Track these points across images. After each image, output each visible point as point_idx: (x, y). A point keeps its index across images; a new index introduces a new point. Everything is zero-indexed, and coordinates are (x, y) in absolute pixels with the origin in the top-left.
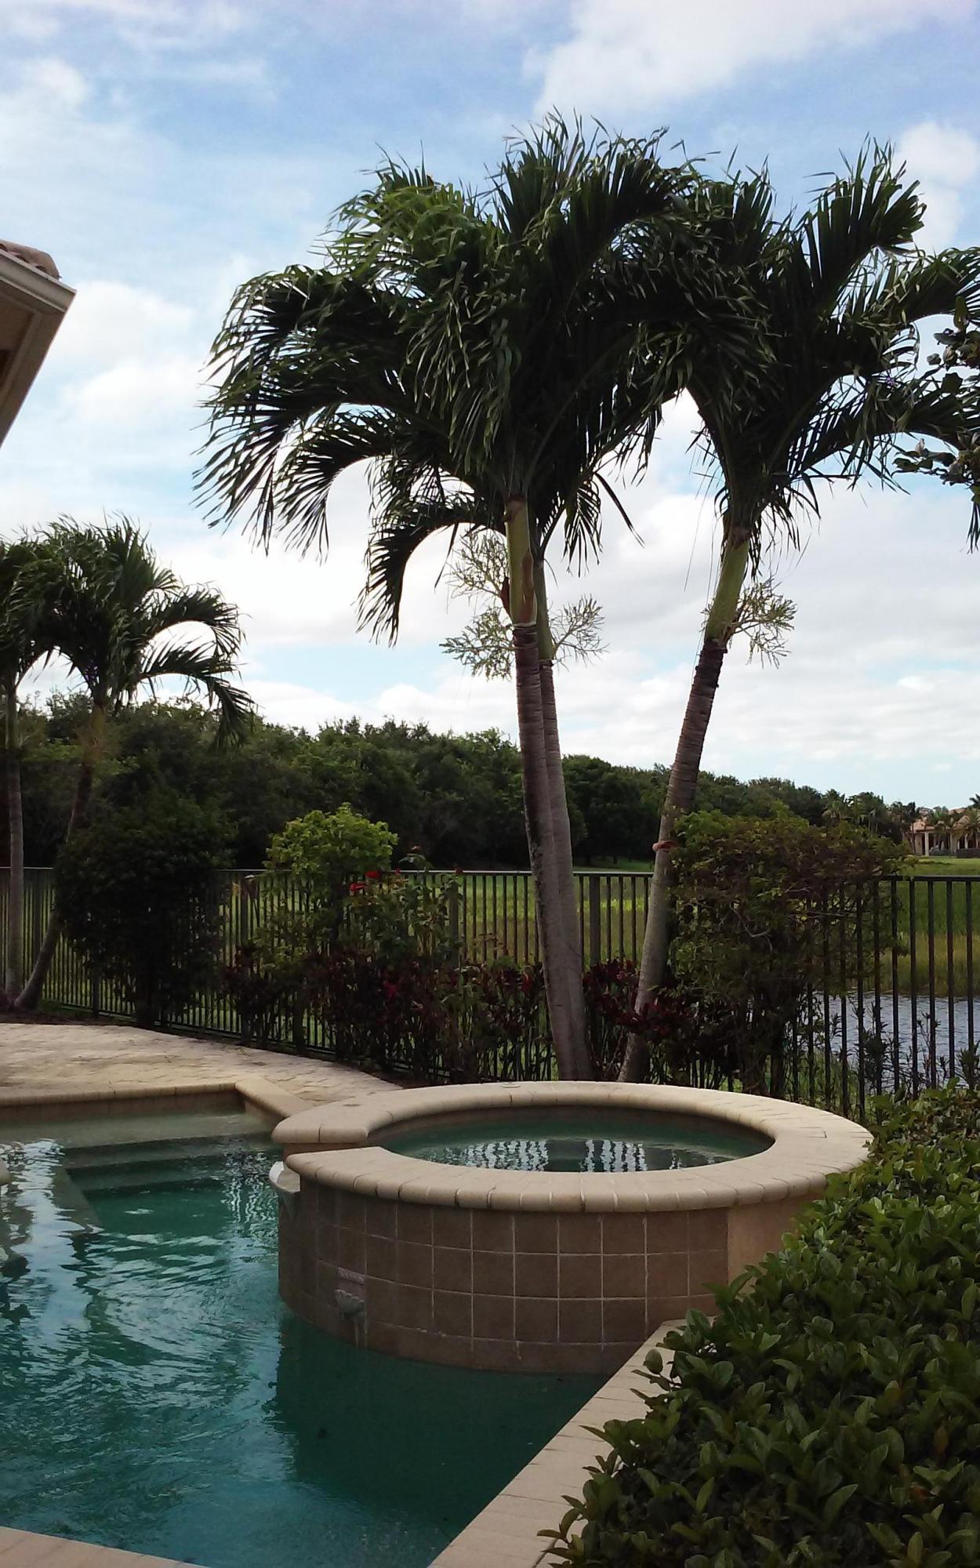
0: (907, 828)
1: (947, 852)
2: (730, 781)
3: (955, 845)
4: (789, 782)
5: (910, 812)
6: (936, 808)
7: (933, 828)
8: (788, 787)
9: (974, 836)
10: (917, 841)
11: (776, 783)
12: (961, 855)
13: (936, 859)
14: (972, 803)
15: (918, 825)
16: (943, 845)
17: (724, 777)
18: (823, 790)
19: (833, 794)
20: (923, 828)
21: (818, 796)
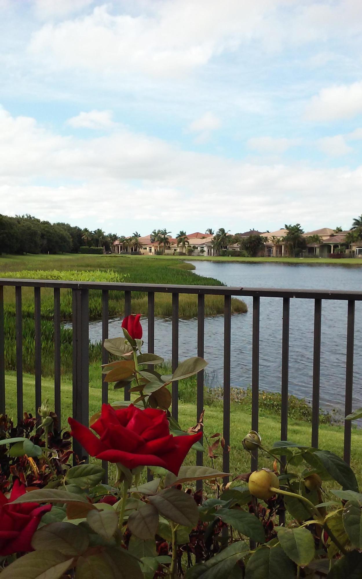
0: (112, 243)
1: (127, 253)
2: (47, 223)
3: (130, 250)
4: (68, 224)
5: (114, 238)
6: (122, 236)
7: (122, 244)
8: (68, 226)
9: (137, 247)
10: (116, 248)
11: (63, 224)
12: (132, 254)
13: (124, 255)
14: (134, 235)
15: (117, 242)
16: (125, 250)
17: (44, 221)
18: (82, 228)
19: (86, 230)
20: (119, 244)
21: (81, 230)
